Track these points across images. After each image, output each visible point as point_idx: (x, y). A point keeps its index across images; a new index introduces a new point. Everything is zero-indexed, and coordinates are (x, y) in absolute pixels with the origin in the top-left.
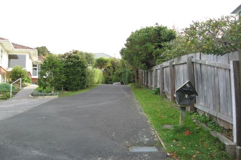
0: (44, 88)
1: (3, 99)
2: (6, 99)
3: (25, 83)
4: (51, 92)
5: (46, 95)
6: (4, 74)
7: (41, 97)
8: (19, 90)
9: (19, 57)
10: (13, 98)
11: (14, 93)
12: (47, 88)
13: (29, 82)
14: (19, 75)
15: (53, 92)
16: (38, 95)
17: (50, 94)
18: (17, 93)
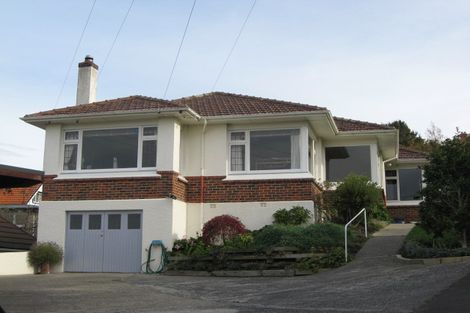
0: (439, 234)
1: (326, 266)
2: (333, 266)
3: (375, 221)
4: (458, 245)
5: (446, 256)
6: (319, 199)
7: (434, 260)
8: (363, 240)
9: (350, 153)
10: (353, 263)
11: (354, 250)
12: (444, 232)
13: (384, 218)
14: (358, 200)
15: (465, 246)
16: (423, 255)
17: (459, 250)
18: (359, 248)
